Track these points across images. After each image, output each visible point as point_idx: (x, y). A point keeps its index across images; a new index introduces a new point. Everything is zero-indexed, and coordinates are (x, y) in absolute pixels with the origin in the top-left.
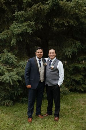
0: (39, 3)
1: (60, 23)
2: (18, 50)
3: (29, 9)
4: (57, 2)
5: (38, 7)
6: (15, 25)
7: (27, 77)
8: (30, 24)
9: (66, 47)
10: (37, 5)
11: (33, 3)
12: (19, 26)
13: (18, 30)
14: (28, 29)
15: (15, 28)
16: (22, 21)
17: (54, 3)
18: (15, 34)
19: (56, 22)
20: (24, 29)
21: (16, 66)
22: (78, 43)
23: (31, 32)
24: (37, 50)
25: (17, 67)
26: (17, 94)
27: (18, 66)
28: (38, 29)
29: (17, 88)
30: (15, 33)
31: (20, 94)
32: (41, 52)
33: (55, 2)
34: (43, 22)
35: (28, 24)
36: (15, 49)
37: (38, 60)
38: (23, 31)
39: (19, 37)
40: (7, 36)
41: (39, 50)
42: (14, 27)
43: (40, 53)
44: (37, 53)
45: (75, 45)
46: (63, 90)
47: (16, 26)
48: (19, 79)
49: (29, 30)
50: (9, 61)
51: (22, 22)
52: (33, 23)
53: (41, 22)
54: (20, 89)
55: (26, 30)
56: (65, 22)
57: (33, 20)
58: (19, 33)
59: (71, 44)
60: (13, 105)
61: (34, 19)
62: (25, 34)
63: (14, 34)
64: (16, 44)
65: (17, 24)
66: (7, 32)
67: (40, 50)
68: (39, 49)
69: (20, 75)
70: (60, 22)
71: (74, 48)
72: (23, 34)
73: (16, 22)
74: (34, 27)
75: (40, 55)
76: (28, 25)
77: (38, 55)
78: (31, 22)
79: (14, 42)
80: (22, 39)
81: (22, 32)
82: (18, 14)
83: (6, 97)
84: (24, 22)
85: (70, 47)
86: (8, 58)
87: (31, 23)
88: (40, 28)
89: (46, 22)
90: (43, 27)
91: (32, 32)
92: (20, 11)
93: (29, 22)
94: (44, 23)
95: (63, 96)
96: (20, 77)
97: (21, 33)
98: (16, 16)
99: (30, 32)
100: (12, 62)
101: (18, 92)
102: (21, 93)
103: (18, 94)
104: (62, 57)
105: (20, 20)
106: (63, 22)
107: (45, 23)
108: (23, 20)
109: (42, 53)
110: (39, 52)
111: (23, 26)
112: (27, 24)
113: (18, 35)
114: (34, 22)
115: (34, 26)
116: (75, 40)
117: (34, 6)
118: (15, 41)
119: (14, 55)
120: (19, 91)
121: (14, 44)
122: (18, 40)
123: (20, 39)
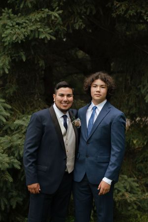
1: (130, 16)
2: (17, 87)
6: (9, 18)
7: (32, 161)
8: (49, 16)
12: (20, 21)
13: (15, 34)
14: (42, 30)
15: (7, 27)
16: (26, 7)
18: (7, 44)
19: (121, 12)
20: (31, 31)
21: (10, 128)
24: (58, 89)
25: (12, 131)
26: (8, 207)
27: (13, 128)
28: (71, 31)
29: (7, 188)
30: (6, 40)
31: (14, 207)
32: (68, 96)
35: (43, 16)
36: (8, 84)
37: (59, 115)
38: (28, 36)
39: (18, 53)
41: (62, 89)
42: (4, 26)
43: (65, 97)
44: (57, 98)
46: (135, 199)
47: (9, 23)
48: (13, 166)
49: (46, 34)
51: (27, 12)
52: (57, 15)
53: (79, 11)
54: (15, 193)
55: (39, 32)
56: (143, 11)
57: (59, 5)
58: (18, 42)
61: (61, 3)
62: (33, 43)
63: (4, 42)
64: (9, 70)
65: (12, 15)
67: (67, 89)
68: (65, 86)
69: (16, 155)
70: (131, 12)
72: (29, 44)
73: (10, 10)
74: (59, 24)
75: (65, 102)
76: (42, 20)
77: (61, 102)
78: (53, 10)
79: (4, 64)
80: (27, 57)
81: (27, 38)
84: (34, 11)
87: (51, 13)
88: (77, 28)
89: (94, 12)
90: (84, 26)
91: (54, 38)
93: (47, 10)
94: (88, 13)
95: (139, 216)
96: (16, 161)
97: (22, 41)
99: (49, 38)
101: (9, 200)
102: (17, 203)
103: (11, 206)
104: (138, 106)
105: (22, 6)
106: (138, 11)
107: (91, 12)
108: (30, 6)
109: (71, 99)
110: (62, 95)
111: (30, 20)
112: (39, 16)
113: (15, 45)
114: (61, 12)
115: (61, 23)
118: (7, 63)
119: (3, 101)
120: (12, 197)
121: (3, 69)
122: (15, 59)
123: (20, 57)
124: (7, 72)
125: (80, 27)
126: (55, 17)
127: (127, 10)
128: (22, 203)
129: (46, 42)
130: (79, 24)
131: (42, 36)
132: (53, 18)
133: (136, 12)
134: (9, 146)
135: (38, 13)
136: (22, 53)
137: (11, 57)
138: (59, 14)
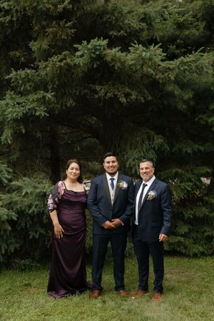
0: (64, 53)
2: (20, 153)
3: (42, 64)
4: (98, 53)
5: (61, 61)
6: (12, 98)
8: (44, 97)
9: (131, 149)
10: (61, 57)
11: (53, 51)
12: (20, 100)
13: (15, 112)
14: (37, 108)
15: (9, 106)
17: (93, 55)
18: (9, 119)
19: (102, 93)
20: (29, 109)
22: (159, 140)
23: (45, 116)
27: (14, 188)
28: (64, 108)
29: (7, 236)
30: (8, 116)
32: (113, 162)
33: (94, 53)
34: (75, 91)
35: (39, 97)
36: (13, 151)
38: (27, 113)
39: (19, 126)
42: (7, 104)
43: (111, 163)
45: (151, 143)
47: (11, 103)
48: (11, 218)
49: (41, 112)
52: (50, 96)
53: (70, 92)
54: (13, 240)
55: (35, 110)
56: (119, 94)
57: (53, 87)
58: (17, 118)
59: (143, 142)
61: (55, 86)
62: (31, 119)
63: (7, 118)
64: (11, 140)
65: (13, 96)
70: (110, 95)
71: (149, 149)
72: (27, 119)
74: (53, 103)
76: (38, 100)
77: (108, 168)
78: (47, 92)
80: (26, 130)
81: (25, 115)
82: (17, 74)
85: (140, 149)
87: (45, 94)
88: (69, 106)
90: (74, 104)
91: (48, 115)
93: (42, 92)
94: (77, 94)
96: (14, 213)
97: (21, 117)
98: (13, 80)
99: (43, 115)
102: (15, 248)
103: (10, 251)
104: (123, 169)
105: (22, 89)
106: (115, 93)
107: (80, 93)
110: (108, 162)
111: (29, 100)
112: (36, 97)
113: (15, 120)
114: (53, 94)
116: (152, 133)
117: (52, 58)
118: (10, 135)
120: (11, 243)
121: (7, 140)
122: (16, 132)
123: (20, 130)
124: (10, 143)
125: (71, 105)
126: (49, 98)
128: (19, 249)
129: (41, 118)
130: (70, 103)
131: (38, 114)
132: (47, 98)
133: (114, 95)
134: (9, 202)
135: (35, 94)
136: (22, 127)
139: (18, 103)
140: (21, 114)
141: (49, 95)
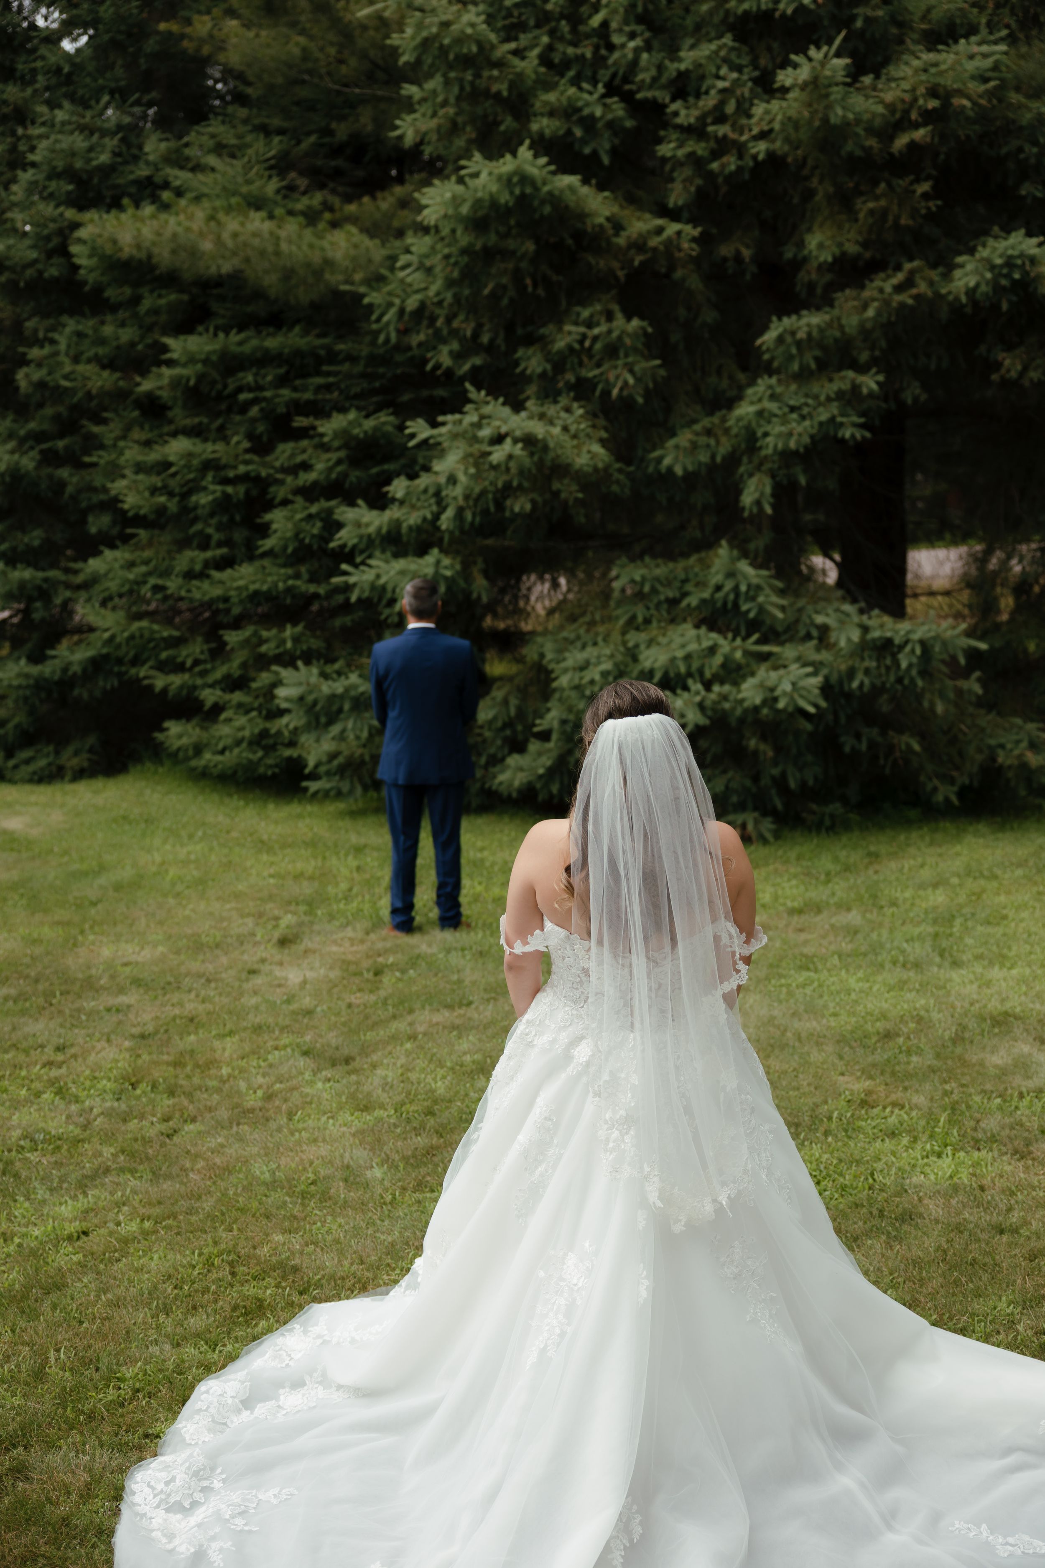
0: (906, 265)
5: (899, 288)
8: (855, 388)
10: (900, 277)
14: (843, 419)
17: (1002, 281)
20: (822, 424)
23: (863, 437)
34: (925, 360)
35: (844, 387)
38: (816, 434)
40: (713, 457)
42: (760, 414)
49: (852, 428)
50: (744, 608)
51: (806, 378)
52: (873, 384)
54: (809, 758)
55: (836, 424)
60: (777, 836)
64: (774, 506)
66: (709, 432)
76: (840, 395)
78: (863, 372)
79: (762, 494)
83: (734, 799)
86: (743, 588)
87: (859, 379)
88: (909, 401)
89: (946, 365)
90: (924, 397)
91: (868, 435)
92: (800, 317)
94: (933, 367)
97: (805, 446)
99: (858, 436)
100: (761, 610)
107: (939, 366)
111: (816, 397)
112: (835, 387)
114: (882, 377)
118: (768, 490)
121: (759, 503)
123: (794, 476)
124: (769, 510)
125: (916, 399)
126: (870, 390)
127: (1025, 369)
131: (845, 434)
132: (865, 391)
135: (831, 380)
136: (799, 471)
137: (773, 477)
138: (878, 383)
139: (793, 409)
140: (806, 440)
141: (870, 383)
